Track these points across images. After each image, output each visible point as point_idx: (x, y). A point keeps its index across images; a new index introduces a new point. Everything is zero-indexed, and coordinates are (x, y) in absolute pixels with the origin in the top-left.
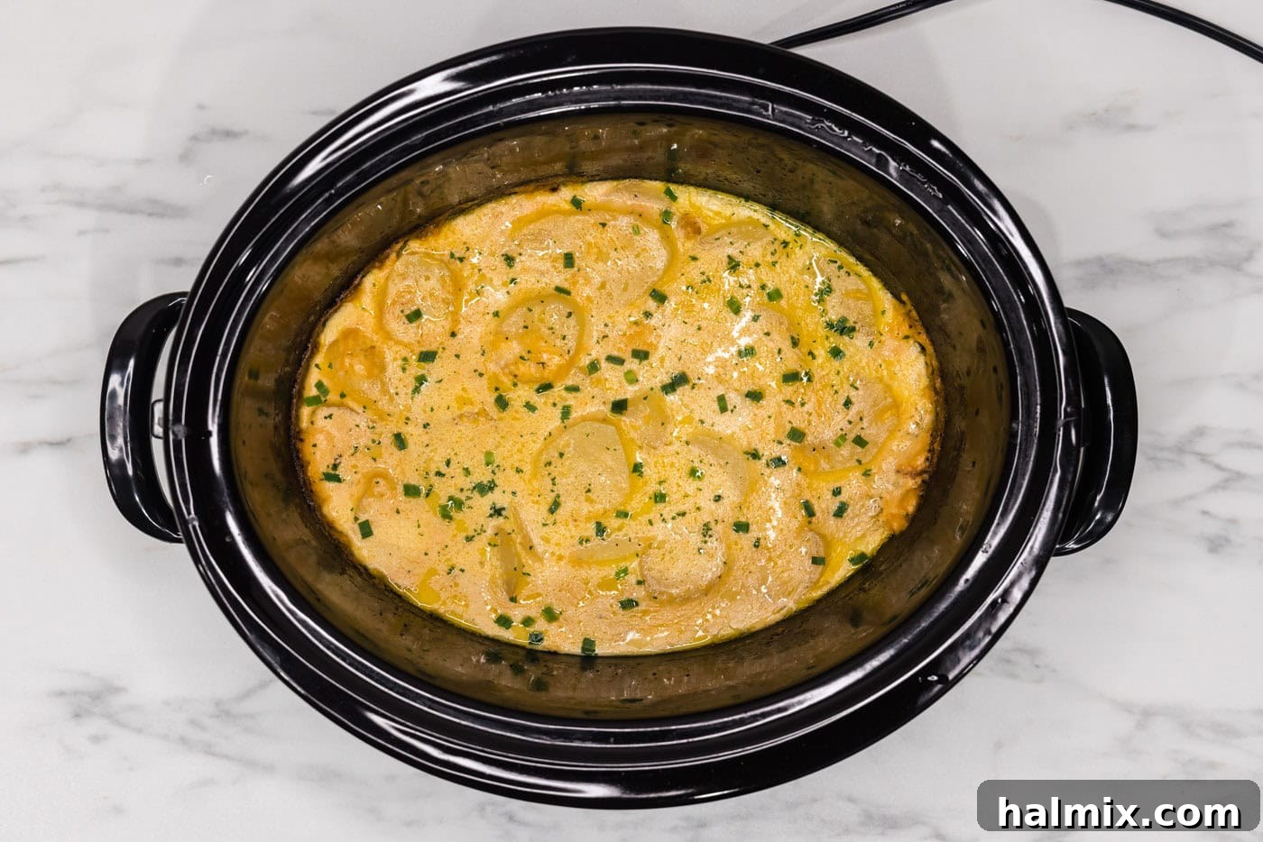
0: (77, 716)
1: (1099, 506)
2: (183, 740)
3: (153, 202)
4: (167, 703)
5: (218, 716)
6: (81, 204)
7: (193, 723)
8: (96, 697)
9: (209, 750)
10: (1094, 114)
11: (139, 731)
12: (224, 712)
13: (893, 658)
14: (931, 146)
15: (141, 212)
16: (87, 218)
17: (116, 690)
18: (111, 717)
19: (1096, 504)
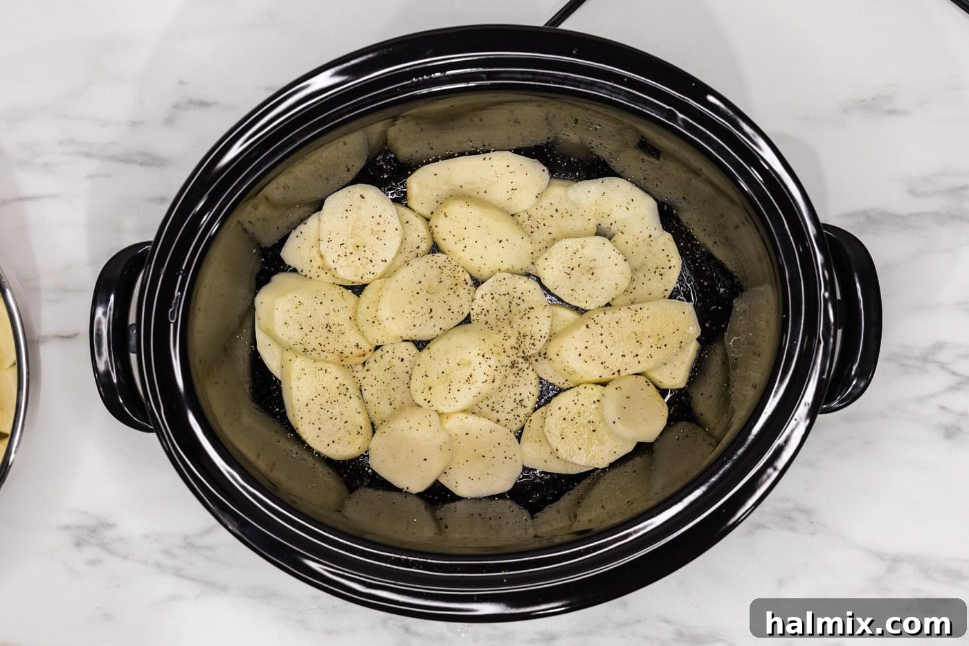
0: (78, 545)
1: (855, 374)
2: (158, 565)
3: (144, 154)
4: (147, 537)
5: (185, 547)
6: (89, 155)
7: (166, 552)
8: (93, 530)
9: (178, 574)
10: (864, 101)
11: (125, 557)
12: (190, 544)
13: (705, 494)
14: (707, 101)
15: (135, 162)
16: (93, 166)
17: (109, 526)
18: (103, 546)
19: (853, 373)
